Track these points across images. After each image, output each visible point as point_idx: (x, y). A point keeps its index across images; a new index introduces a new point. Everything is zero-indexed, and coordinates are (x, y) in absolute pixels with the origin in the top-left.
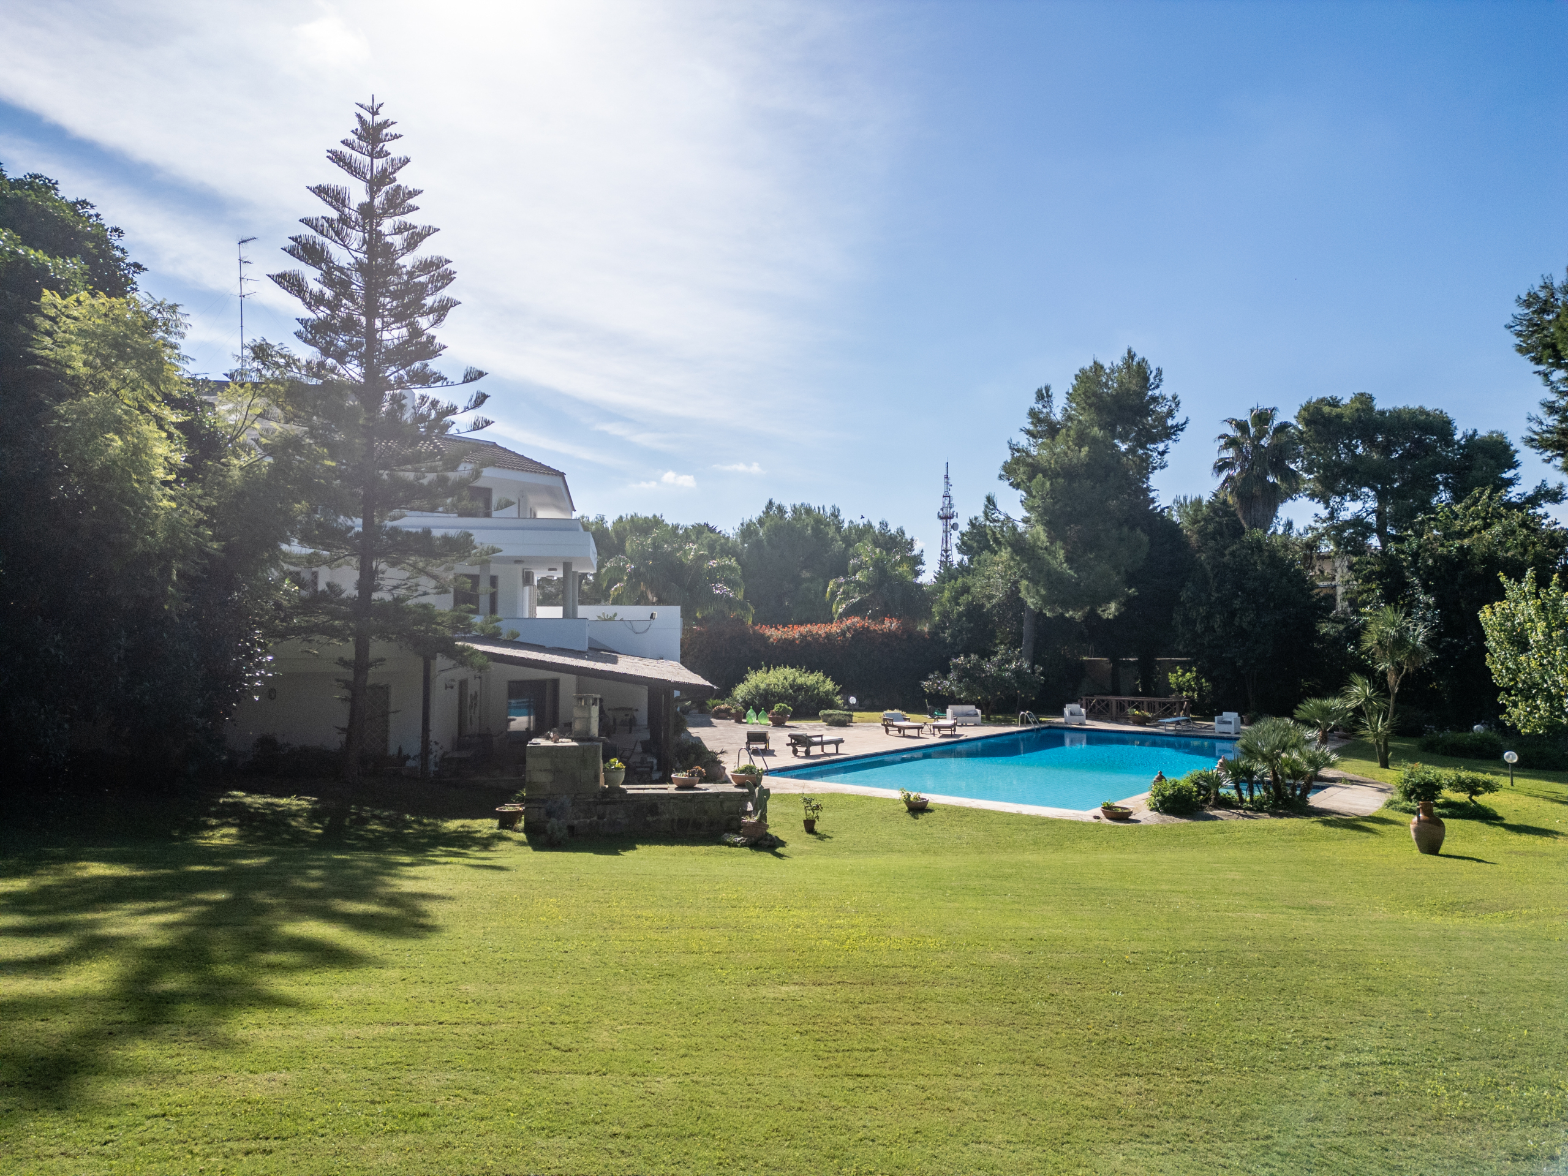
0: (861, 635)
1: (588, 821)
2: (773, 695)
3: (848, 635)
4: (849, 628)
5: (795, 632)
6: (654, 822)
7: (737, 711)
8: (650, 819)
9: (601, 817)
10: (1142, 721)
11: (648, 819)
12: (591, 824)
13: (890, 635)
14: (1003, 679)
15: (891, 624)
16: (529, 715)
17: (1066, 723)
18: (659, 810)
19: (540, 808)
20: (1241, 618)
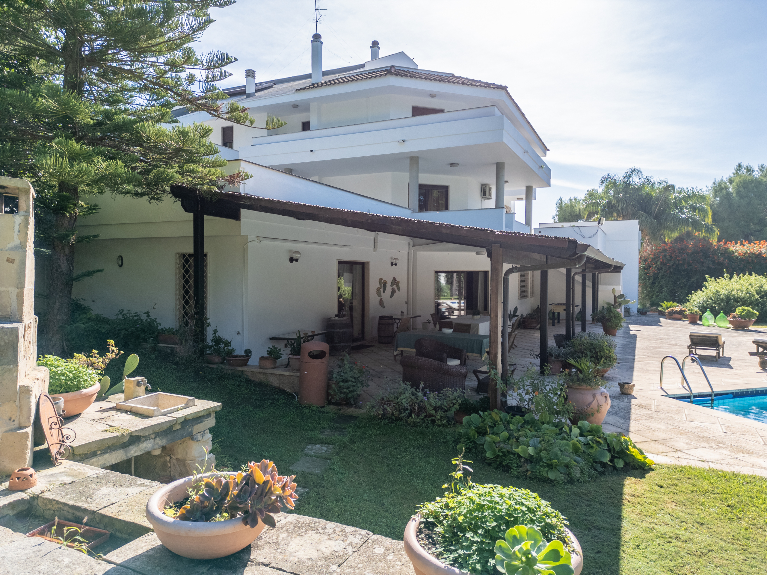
2: (736, 300)
5: (762, 248)
7: (692, 313)
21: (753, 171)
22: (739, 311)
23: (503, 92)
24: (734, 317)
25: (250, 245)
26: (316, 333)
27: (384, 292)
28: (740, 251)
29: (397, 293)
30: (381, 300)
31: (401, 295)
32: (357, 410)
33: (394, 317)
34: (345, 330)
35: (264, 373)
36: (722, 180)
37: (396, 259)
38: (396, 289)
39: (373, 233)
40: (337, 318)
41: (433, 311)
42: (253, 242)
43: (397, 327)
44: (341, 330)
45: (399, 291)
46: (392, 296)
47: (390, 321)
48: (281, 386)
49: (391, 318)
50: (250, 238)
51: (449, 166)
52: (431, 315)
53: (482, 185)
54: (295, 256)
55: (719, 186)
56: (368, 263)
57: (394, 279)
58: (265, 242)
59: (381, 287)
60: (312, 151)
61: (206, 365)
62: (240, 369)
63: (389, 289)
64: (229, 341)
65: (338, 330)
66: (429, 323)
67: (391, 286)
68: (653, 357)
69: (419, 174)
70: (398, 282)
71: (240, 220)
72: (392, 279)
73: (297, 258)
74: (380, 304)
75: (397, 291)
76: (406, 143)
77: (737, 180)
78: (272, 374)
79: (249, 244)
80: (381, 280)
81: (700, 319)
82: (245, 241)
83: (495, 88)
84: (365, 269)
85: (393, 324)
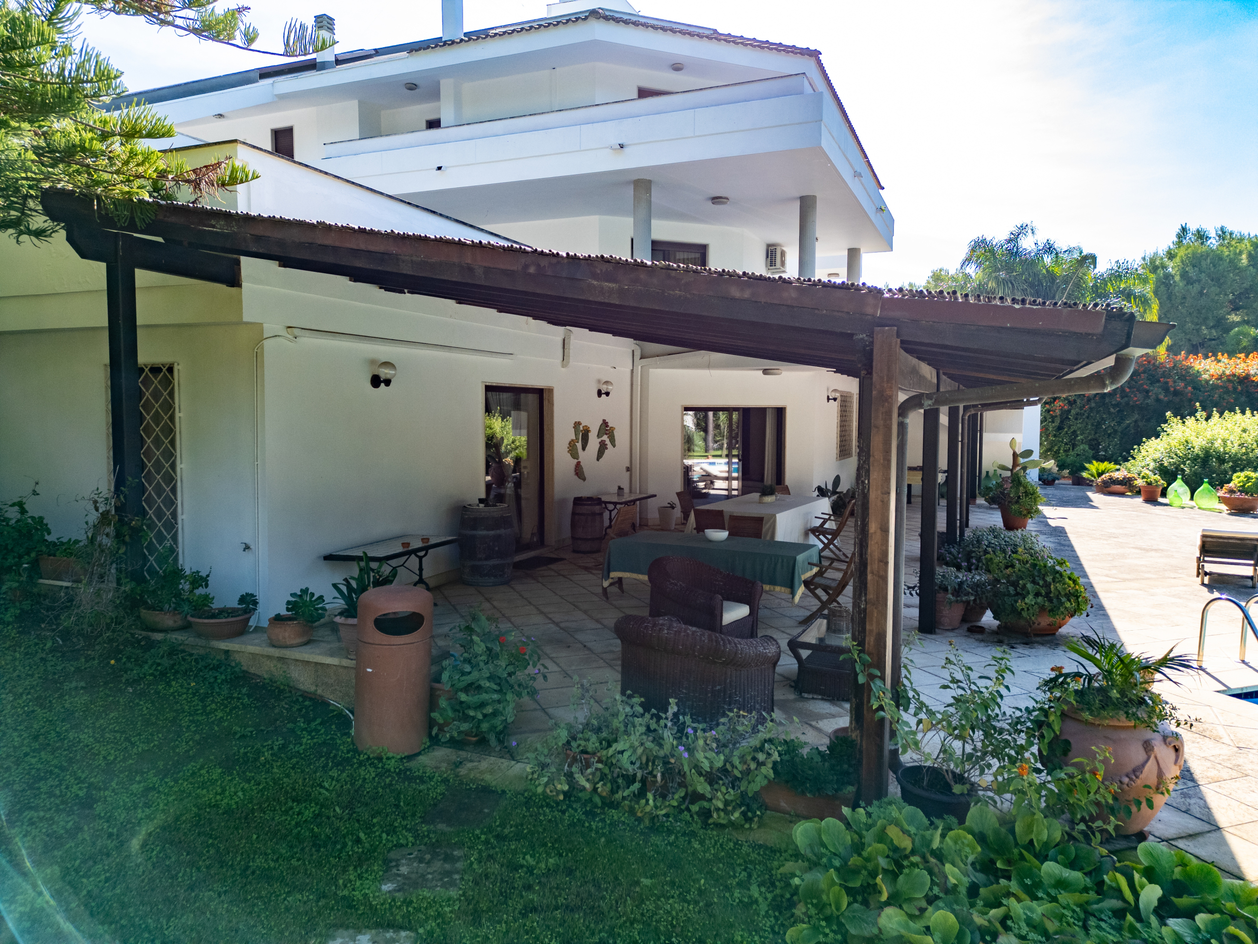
2: (1224, 458)
7: (1147, 484)
21: (1208, 238)
22: (1238, 479)
23: (812, 62)
24: (1231, 491)
25: (267, 344)
26: (433, 541)
27: (584, 449)
28: (1212, 371)
29: (610, 451)
30: (578, 465)
31: (618, 455)
32: (505, 763)
33: (604, 499)
34: (498, 532)
35: (281, 659)
36: (1156, 254)
37: (607, 382)
38: (608, 442)
39: (560, 330)
40: (482, 505)
41: (679, 486)
42: (277, 339)
43: (611, 520)
44: (492, 533)
45: (614, 446)
46: (599, 457)
47: (597, 509)
48: (319, 692)
49: (597, 501)
50: (269, 328)
51: (710, 203)
52: (678, 494)
53: (769, 246)
54: (384, 373)
55: (1151, 263)
56: (551, 391)
57: (605, 423)
58: (309, 341)
59: (577, 439)
60: (439, 168)
61: (144, 633)
62: (223, 645)
63: (594, 443)
64: (203, 574)
65: (485, 533)
66: (673, 508)
67: (599, 436)
68: (1125, 580)
69: (653, 221)
70: (612, 429)
71: (240, 286)
72: (601, 422)
73: (388, 377)
74: (577, 474)
75: (609, 445)
76: (625, 149)
77: (1182, 253)
78: (297, 660)
79: (265, 342)
80: (577, 424)
81: (1164, 494)
82: (257, 334)
83: (796, 53)
84: (546, 403)
85: (601, 514)
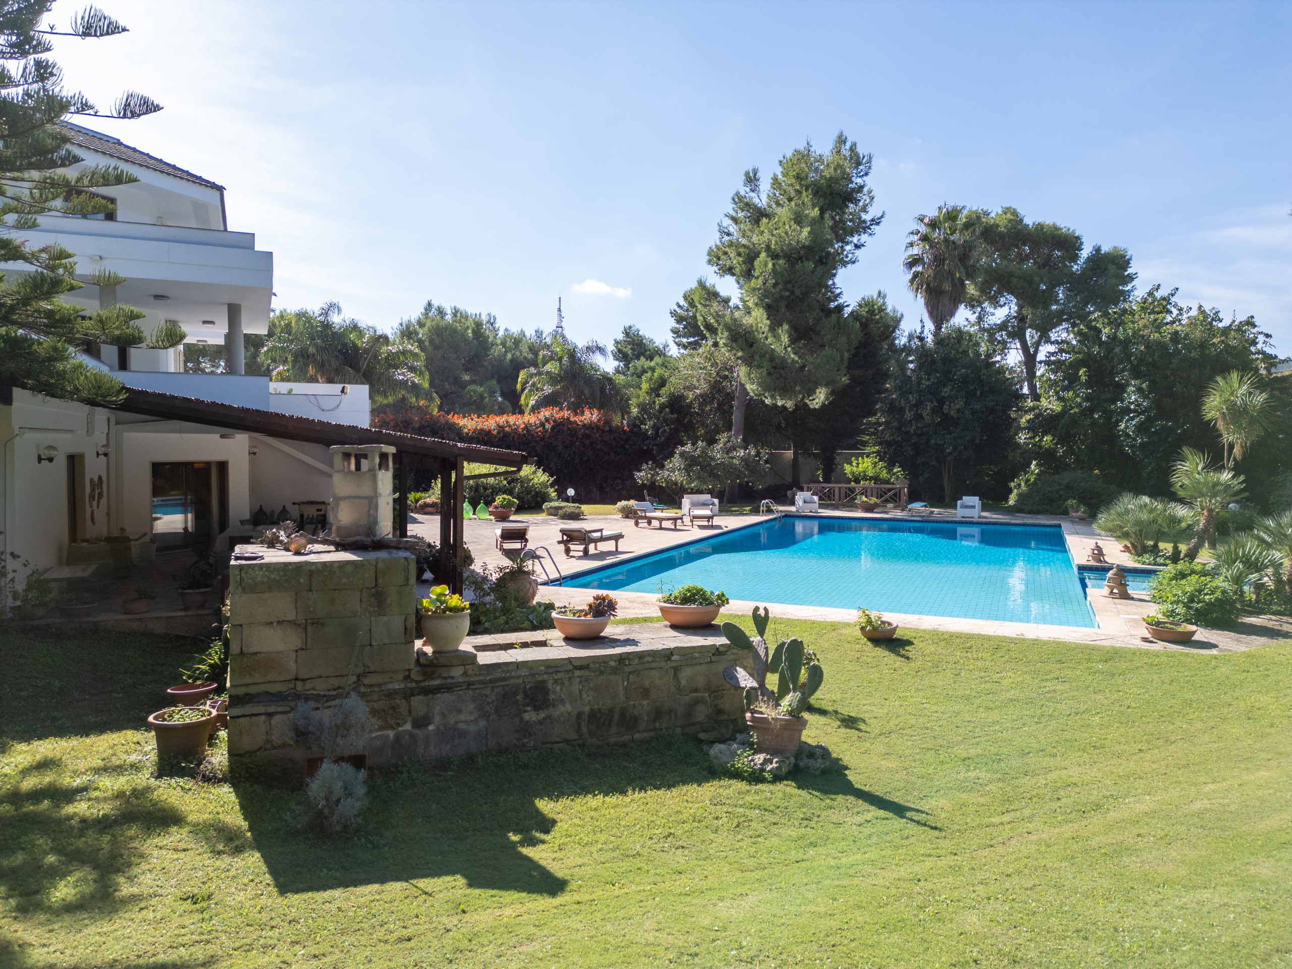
0: (560, 426)
1: (391, 734)
3: (547, 426)
4: (547, 420)
5: (491, 423)
6: (541, 722)
8: (530, 716)
9: (421, 723)
10: (869, 508)
11: (526, 716)
12: (398, 739)
13: (591, 427)
14: (731, 465)
15: (590, 416)
16: (185, 512)
17: (798, 511)
18: (551, 697)
19: (270, 715)
20: (950, 406)
21: (446, 314)
22: (499, 499)
23: (218, 194)
24: (496, 507)
25: (16, 440)
27: (94, 499)
28: (469, 427)
29: (102, 500)
30: (92, 512)
38: (101, 493)
50: (15, 430)
51: (152, 298)
54: (48, 453)
56: (81, 456)
57: (100, 478)
58: (25, 436)
59: (91, 492)
63: (96, 494)
67: (98, 488)
70: (103, 482)
72: (98, 477)
73: (52, 456)
74: (92, 520)
75: (102, 496)
76: (103, 261)
77: (428, 324)
80: (91, 480)
83: (207, 186)
84: (77, 465)
